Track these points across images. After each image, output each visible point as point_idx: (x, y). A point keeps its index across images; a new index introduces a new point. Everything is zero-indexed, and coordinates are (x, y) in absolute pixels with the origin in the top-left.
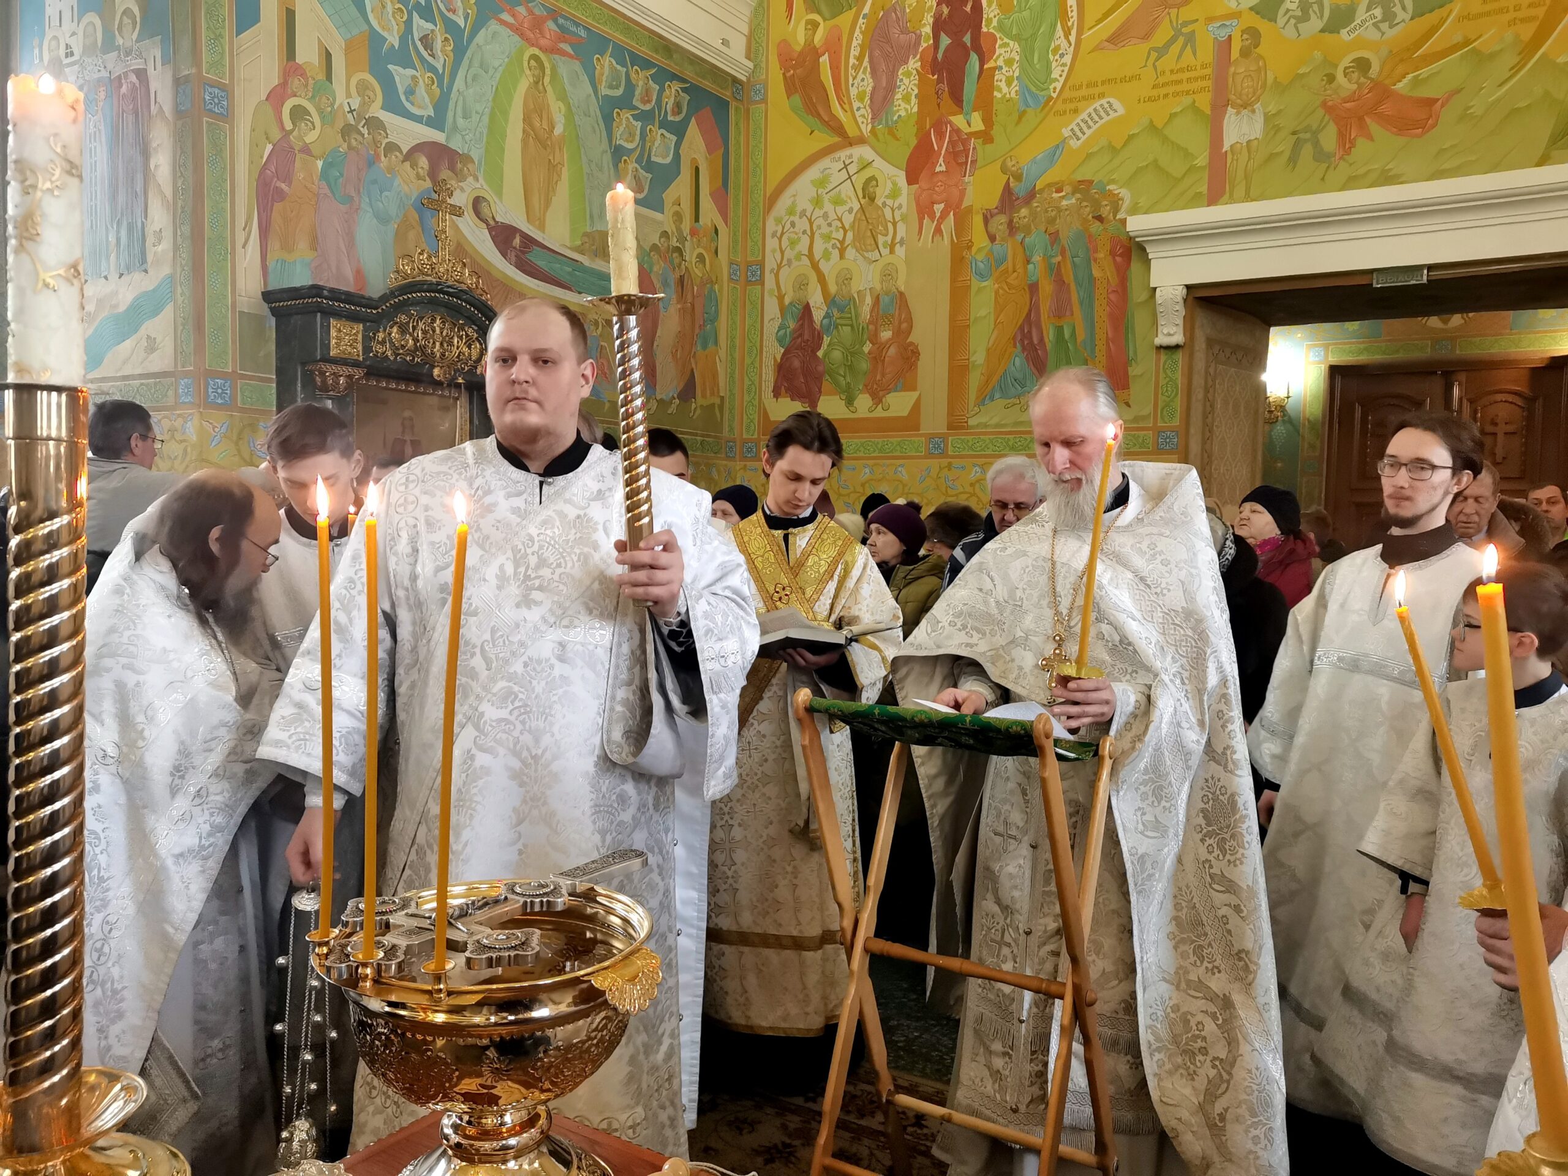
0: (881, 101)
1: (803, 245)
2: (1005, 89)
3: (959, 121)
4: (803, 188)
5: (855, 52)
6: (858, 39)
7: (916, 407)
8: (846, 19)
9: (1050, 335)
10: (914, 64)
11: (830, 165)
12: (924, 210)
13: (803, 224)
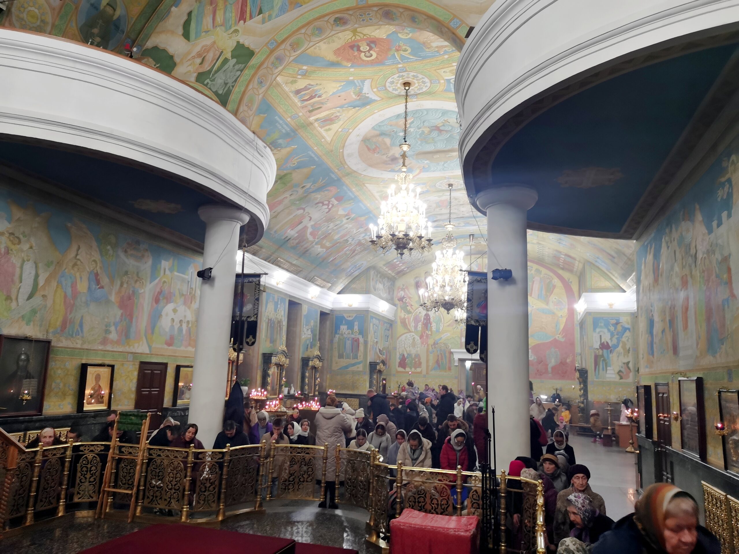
0: (416, 327)
1: (403, 345)
2: (434, 329)
3: (427, 332)
4: (403, 337)
5: (412, 320)
6: (412, 318)
7: (421, 371)
8: (410, 315)
9: (440, 363)
10: (420, 323)
11: (408, 335)
12: (422, 343)
13: (403, 342)
